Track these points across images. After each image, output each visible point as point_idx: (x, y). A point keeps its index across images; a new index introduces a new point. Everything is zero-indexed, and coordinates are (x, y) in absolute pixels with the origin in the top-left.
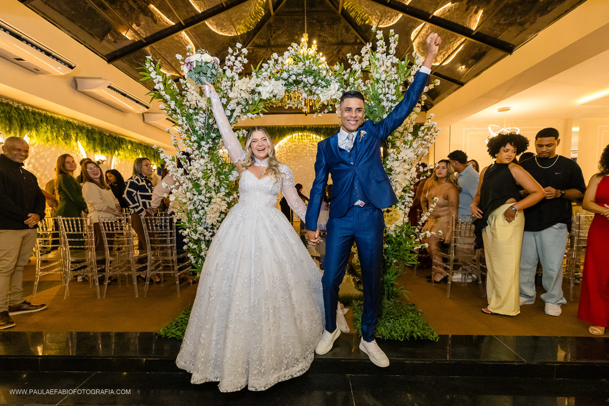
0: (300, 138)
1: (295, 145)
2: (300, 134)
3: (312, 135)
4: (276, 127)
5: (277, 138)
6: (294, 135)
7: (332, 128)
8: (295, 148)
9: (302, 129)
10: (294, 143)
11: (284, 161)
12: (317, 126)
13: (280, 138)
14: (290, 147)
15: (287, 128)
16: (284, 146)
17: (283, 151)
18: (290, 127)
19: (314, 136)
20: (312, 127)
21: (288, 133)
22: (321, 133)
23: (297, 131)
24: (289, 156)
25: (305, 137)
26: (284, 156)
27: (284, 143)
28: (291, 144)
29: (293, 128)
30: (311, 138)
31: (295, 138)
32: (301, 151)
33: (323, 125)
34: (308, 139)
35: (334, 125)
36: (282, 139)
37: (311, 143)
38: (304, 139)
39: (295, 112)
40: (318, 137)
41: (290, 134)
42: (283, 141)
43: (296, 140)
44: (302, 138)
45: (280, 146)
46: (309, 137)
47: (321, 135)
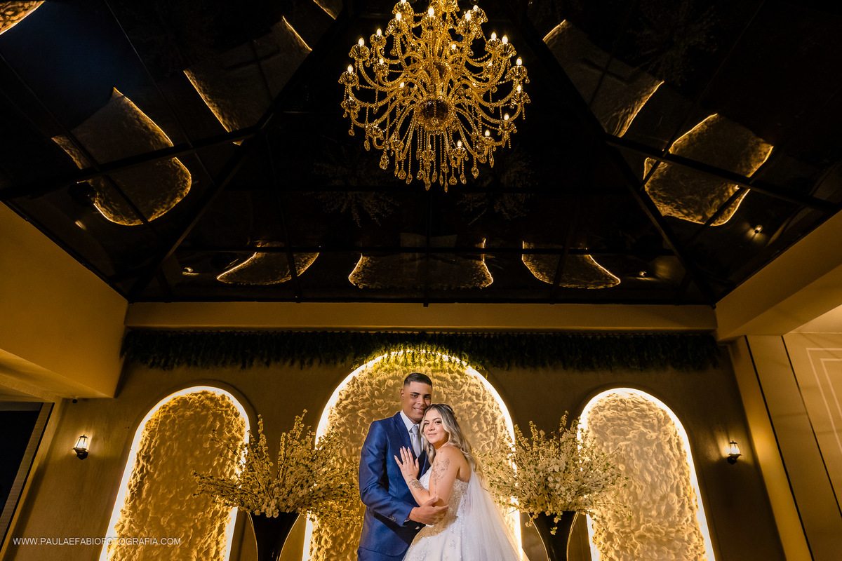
0: (409, 361)
1: (393, 378)
2: (408, 350)
3: (439, 354)
5: (349, 360)
6: (393, 353)
7: (489, 337)
8: (395, 385)
9: (415, 339)
10: (391, 375)
11: (362, 420)
12: (451, 333)
13: (358, 359)
14: (382, 383)
15: (378, 334)
16: (367, 380)
17: (363, 394)
18: (386, 334)
19: (446, 357)
20: (439, 335)
21: (380, 348)
22: (461, 350)
23: (401, 342)
24: (377, 407)
25: (423, 360)
26: (363, 407)
27: (365, 374)
28: (383, 376)
29: (392, 335)
30: (437, 361)
31: (396, 361)
33: (465, 332)
34: (429, 365)
36: (361, 363)
37: (435, 374)
38: (421, 364)
39: (399, 297)
40: (455, 359)
41: (383, 348)
42: (363, 367)
43: (397, 366)
44: (413, 360)
45: (354, 379)
46: (432, 358)
47: (463, 353)
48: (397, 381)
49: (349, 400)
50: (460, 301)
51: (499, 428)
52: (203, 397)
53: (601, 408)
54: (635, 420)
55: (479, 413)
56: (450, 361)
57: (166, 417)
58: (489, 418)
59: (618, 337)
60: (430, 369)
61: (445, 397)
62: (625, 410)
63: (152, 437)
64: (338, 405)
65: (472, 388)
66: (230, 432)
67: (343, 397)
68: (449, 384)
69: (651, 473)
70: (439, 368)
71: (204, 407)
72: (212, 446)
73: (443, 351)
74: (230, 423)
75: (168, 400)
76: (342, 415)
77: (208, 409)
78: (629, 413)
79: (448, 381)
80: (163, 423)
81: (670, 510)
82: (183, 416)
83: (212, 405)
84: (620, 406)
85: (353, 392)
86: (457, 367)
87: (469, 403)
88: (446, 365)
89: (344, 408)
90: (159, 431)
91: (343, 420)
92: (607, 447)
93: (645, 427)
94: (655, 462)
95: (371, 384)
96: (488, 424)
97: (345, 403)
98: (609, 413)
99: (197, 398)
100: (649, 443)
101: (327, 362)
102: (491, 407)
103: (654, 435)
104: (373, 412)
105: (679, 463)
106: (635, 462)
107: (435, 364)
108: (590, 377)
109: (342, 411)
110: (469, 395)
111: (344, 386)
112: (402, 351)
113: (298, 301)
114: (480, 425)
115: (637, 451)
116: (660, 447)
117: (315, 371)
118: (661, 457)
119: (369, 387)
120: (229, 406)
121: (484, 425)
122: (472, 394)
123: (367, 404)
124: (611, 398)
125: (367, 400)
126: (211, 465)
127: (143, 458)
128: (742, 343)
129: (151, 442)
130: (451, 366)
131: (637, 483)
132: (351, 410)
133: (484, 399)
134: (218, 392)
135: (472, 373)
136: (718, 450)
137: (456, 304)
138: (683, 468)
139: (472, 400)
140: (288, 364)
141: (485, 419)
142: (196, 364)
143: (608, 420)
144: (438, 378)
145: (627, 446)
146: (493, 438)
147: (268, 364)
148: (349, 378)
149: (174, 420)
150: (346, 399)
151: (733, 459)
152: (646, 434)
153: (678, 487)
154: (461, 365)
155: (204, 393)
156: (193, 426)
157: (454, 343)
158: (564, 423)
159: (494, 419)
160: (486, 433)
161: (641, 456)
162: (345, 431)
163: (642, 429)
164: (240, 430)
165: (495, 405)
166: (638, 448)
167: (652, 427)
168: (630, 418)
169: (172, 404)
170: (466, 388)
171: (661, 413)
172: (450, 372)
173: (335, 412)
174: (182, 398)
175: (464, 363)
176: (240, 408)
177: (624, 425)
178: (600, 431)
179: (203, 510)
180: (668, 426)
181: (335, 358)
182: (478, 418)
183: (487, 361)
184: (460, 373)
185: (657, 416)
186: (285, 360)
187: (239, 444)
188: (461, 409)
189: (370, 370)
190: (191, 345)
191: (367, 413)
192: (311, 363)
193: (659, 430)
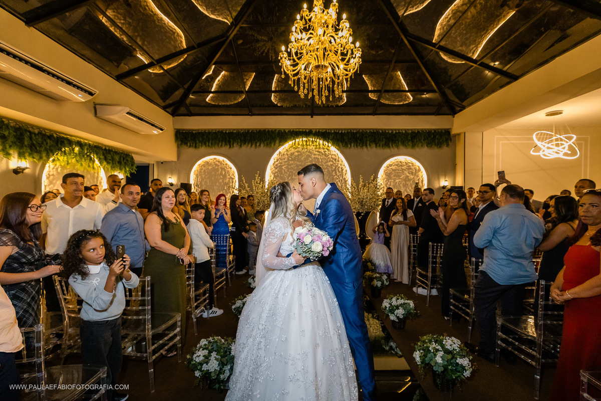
1: (298, 152)
2: (304, 139)
3: (318, 140)
4: (275, 130)
5: (277, 144)
6: (297, 140)
7: (342, 132)
8: (298, 155)
9: (307, 133)
10: (296, 150)
11: (285, 170)
12: (324, 131)
13: (281, 143)
14: (292, 154)
15: (289, 131)
16: (286, 153)
17: (284, 159)
18: (293, 131)
19: (321, 142)
20: (319, 131)
23: (301, 135)
24: (291, 165)
25: (311, 143)
26: (285, 165)
27: (285, 150)
28: (293, 150)
29: (296, 132)
31: (299, 144)
32: (305, 159)
33: (331, 129)
34: (314, 146)
35: (345, 129)
36: (283, 145)
37: (316, 150)
38: (309, 145)
39: (299, 113)
40: (325, 143)
41: (292, 138)
42: (283, 147)
43: (299, 146)
44: (306, 144)
45: (280, 153)
46: (315, 143)
47: (329, 140)
48: (299, 153)
49: (278, 162)
50: (329, 114)
51: (344, 174)
52: (215, 161)
53: (391, 165)
54: (405, 170)
55: (336, 167)
56: (323, 144)
57: (201, 169)
58: (340, 169)
59: (404, 132)
61: (321, 160)
62: (402, 166)
63: (197, 177)
64: (274, 164)
65: (333, 156)
66: (229, 175)
67: (276, 161)
68: (322, 154)
70: (318, 147)
71: (216, 165)
72: (223, 181)
73: (320, 139)
74: (228, 172)
75: (200, 162)
76: (276, 168)
77: (218, 166)
78: (403, 168)
79: (322, 153)
80: (200, 172)
82: (208, 169)
83: (219, 164)
84: (400, 164)
85: (280, 158)
86: (326, 147)
87: (331, 163)
88: (321, 145)
89: (277, 165)
90: (200, 175)
91: (276, 170)
92: (391, 182)
93: (409, 173)
94: (410, 188)
95: (287, 155)
96: (339, 172)
97: (276, 163)
98: (393, 167)
99: (212, 161)
100: (409, 180)
101: (267, 145)
102: (341, 165)
103: (412, 177)
104: (289, 167)
106: (402, 188)
107: (316, 145)
108: (387, 151)
109: (276, 167)
110: (332, 159)
111: (275, 156)
112: (301, 139)
113: (251, 115)
114: (336, 173)
115: (403, 184)
116: (414, 182)
117: (262, 149)
119: (287, 156)
120: (226, 164)
121: (338, 173)
122: (333, 159)
123: (286, 163)
124: (396, 161)
125: (286, 162)
126: (224, 189)
127: (196, 186)
128: (462, 136)
129: (197, 179)
130: (324, 147)
132: (279, 166)
133: (338, 161)
134: (221, 158)
135: (334, 150)
136: (439, 183)
137: (327, 116)
139: (333, 162)
140: (250, 145)
141: (338, 170)
142: (209, 146)
143: (393, 170)
144: (318, 152)
145: (399, 181)
146: (341, 178)
147: (241, 146)
148: (277, 152)
149: (205, 171)
150: (277, 161)
151: (444, 187)
152: (408, 176)
154: (328, 146)
155: (215, 159)
156: (213, 173)
157: (325, 135)
158: (372, 179)
159: (342, 170)
160: (338, 176)
161: (404, 186)
162: (278, 175)
163: (408, 174)
164: (233, 175)
165: (343, 164)
166: (404, 182)
167: (412, 173)
168: (403, 169)
169: (202, 164)
170: (330, 156)
171: (417, 168)
172: (323, 149)
173: (272, 167)
174: (206, 161)
175: (330, 145)
176: (231, 165)
177: (400, 173)
178: (388, 175)
180: (419, 173)
181: (270, 143)
182: (335, 170)
183: (341, 144)
184: (328, 150)
185: (415, 169)
186: (248, 144)
187: (234, 180)
188: (328, 166)
189: (287, 148)
190: (205, 137)
191: (287, 168)
192: (260, 145)
193: (415, 175)
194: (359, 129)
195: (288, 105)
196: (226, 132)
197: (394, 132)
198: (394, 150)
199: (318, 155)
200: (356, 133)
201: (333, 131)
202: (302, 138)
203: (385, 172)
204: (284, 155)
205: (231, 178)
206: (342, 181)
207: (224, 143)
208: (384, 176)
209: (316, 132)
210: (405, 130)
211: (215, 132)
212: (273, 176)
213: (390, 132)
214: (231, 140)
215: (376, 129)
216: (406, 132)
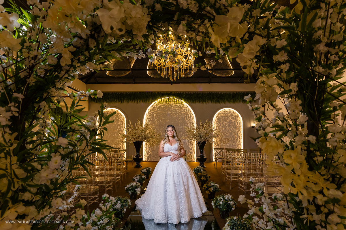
0: (167, 100)
1: (163, 105)
2: (167, 98)
3: (176, 98)
4: (149, 92)
5: (150, 101)
6: (163, 98)
7: (190, 93)
8: (164, 107)
9: (169, 94)
11: (155, 117)
12: (179, 92)
13: (153, 100)
14: (160, 107)
15: (158, 93)
17: (155, 110)
18: (160, 93)
19: (178, 99)
20: (176, 93)
22: (182, 98)
24: (159, 113)
26: (155, 114)
27: (155, 104)
28: (160, 105)
29: (162, 93)
30: (175, 101)
31: (164, 101)
32: (168, 110)
33: (184, 92)
34: (173, 102)
35: (192, 92)
37: (175, 104)
38: (170, 101)
39: (164, 82)
41: (160, 97)
42: (154, 102)
44: (168, 101)
45: (152, 105)
50: (182, 83)
51: (192, 119)
53: (220, 114)
55: (187, 115)
56: (179, 101)
58: (189, 116)
59: (228, 93)
60: (173, 103)
62: (227, 114)
64: (148, 113)
65: (185, 108)
66: (121, 120)
68: (178, 107)
69: (231, 130)
72: (117, 124)
74: (120, 117)
76: (150, 116)
81: (234, 139)
84: (226, 113)
85: (152, 109)
86: (181, 102)
87: (184, 112)
89: (150, 114)
92: (221, 124)
93: (232, 118)
94: (233, 127)
95: (157, 107)
96: (189, 118)
97: (150, 112)
98: (222, 115)
99: (110, 111)
100: (232, 123)
101: (144, 101)
102: (190, 113)
103: (234, 121)
104: (158, 115)
105: (239, 128)
107: (175, 102)
108: (218, 105)
111: (149, 108)
113: (134, 83)
114: (187, 118)
116: (235, 124)
117: (141, 104)
118: (235, 126)
119: (156, 108)
120: (119, 113)
122: (185, 110)
124: (223, 111)
125: (156, 111)
126: (117, 128)
131: (227, 133)
132: (152, 114)
133: (188, 111)
134: (115, 109)
135: (185, 104)
136: (250, 124)
138: (240, 129)
140: (134, 101)
142: (108, 102)
143: (222, 117)
145: (226, 123)
147: (128, 102)
148: (151, 106)
151: (253, 127)
153: (238, 133)
154: (182, 102)
155: (112, 110)
157: (180, 95)
158: (207, 122)
159: (191, 117)
160: (188, 120)
161: (229, 126)
162: (151, 120)
163: (231, 119)
164: (123, 120)
166: (229, 124)
167: (234, 119)
168: (228, 116)
170: (183, 108)
171: (237, 115)
172: (179, 103)
173: (148, 115)
174: (106, 111)
175: (183, 101)
176: (122, 114)
177: (226, 118)
178: (219, 119)
179: (118, 139)
180: (238, 118)
181: (146, 100)
182: (186, 116)
183: (190, 101)
184: (182, 104)
185: (235, 116)
186: (133, 101)
187: (124, 123)
188: (182, 114)
189: (156, 103)
190: (106, 97)
191: (156, 115)
192: (140, 101)
193: (235, 119)
194: (201, 92)
195: (157, 77)
196: (119, 94)
197: (222, 93)
198: (223, 104)
199: (176, 107)
200: (199, 94)
201: (185, 93)
202: (166, 97)
203: (217, 117)
204: (155, 107)
205: (122, 121)
206: (190, 123)
207: (118, 100)
208: (217, 120)
209: (174, 93)
210: (229, 92)
211: (112, 94)
212: (148, 120)
213: (220, 93)
214: (122, 98)
215: (211, 92)
216: (229, 93)
